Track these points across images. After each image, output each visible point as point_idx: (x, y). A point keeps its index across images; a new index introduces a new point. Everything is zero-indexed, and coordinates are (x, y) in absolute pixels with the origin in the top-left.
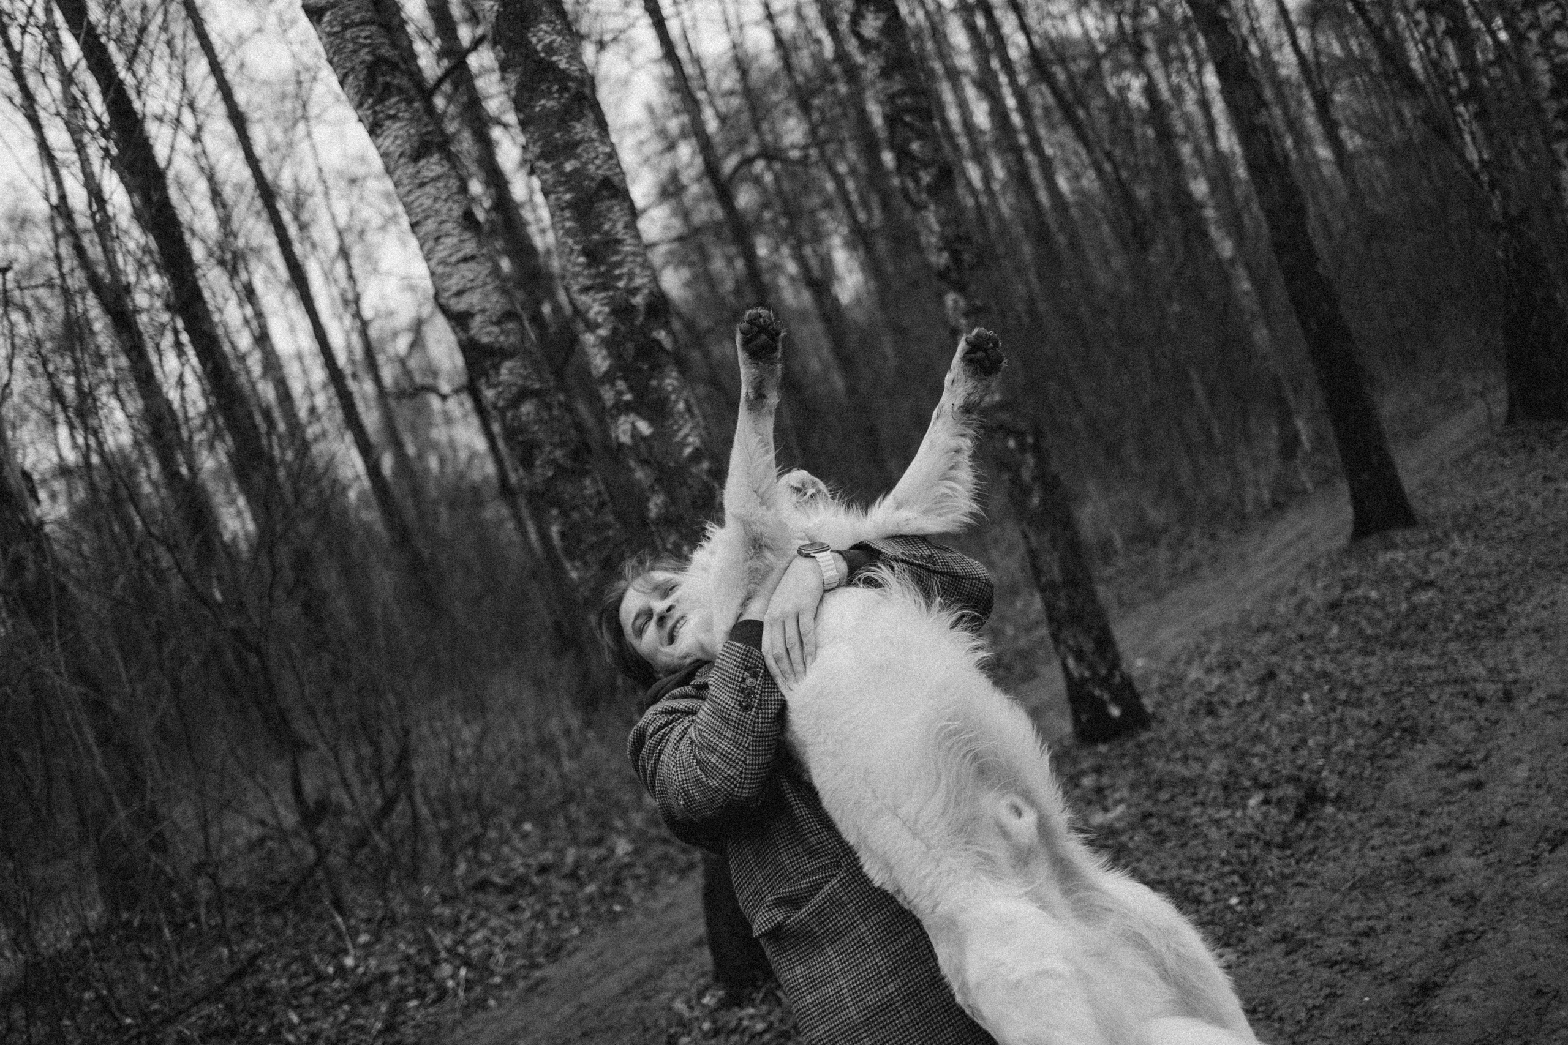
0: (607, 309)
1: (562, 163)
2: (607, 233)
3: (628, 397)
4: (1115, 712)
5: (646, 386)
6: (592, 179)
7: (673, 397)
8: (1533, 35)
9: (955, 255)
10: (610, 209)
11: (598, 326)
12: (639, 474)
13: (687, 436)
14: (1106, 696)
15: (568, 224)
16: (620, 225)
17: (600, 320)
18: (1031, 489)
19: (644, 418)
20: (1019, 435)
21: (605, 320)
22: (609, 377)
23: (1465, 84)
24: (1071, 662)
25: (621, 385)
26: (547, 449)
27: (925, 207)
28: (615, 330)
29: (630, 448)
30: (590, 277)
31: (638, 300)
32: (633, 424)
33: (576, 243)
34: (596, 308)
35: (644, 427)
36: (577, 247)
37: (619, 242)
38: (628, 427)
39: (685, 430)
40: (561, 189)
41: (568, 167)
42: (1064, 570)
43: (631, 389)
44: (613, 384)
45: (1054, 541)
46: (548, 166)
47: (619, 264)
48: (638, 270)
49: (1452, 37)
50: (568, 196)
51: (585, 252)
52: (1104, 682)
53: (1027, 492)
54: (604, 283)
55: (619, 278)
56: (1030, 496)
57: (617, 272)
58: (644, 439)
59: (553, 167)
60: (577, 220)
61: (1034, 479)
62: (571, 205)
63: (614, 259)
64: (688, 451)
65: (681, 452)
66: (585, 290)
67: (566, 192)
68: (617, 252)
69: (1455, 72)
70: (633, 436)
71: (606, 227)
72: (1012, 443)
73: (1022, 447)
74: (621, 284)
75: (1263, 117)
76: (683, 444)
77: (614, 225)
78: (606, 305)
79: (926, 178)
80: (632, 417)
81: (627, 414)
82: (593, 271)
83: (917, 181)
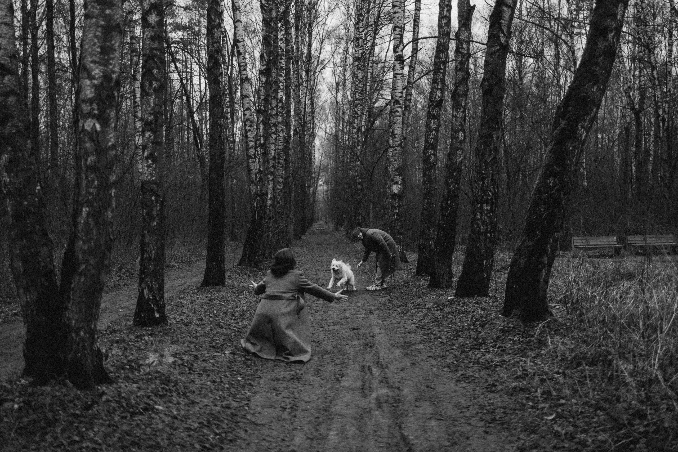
0: (101, 74)
1: (105, 10)
2: (112, 45)
3: (96, 112)
4: (157, 315)
5: (105, 111)
6: (115, 21)
7: (112, 120)
8: (274, 136)
9: (156, 118)
10: (116, 36)
11: (94, 78)
12: (88, 145)
13: (111, 138)
14: (155, 308)
15: (98, 33)
16: (117, 44)
17: (97, 76)
18: (155, 218)
19: (100, 123)
20: (157, 196)
21: (99, 77)
22: (91, 101)
23: (262, 142)
24: (146, 291)
25: (95, 106)
26: (16, 120)
27: (151, 96)
28: (102, 83)
29: (89, 133)
30: (99, 58)
31: (114, 76)
32: (94, 124)
33: (98, 42)
34: (97, 71)
35: (98, 127)
36: (98, 44)
37: (115, 50)
38: (92, 124)
39: (111, 135)
40: (101, 18)
41: (108, 12)
42: (157, 254)
43: (98, 109)
44: (91, 105)
45: (157, 241)
46: (99, 7)
47: (113, 59)
48: (117, 65)
49: (263, 124)
50: (103, 23)
51: (102, 48)
52: (156, 302)
53: (153, 218)
54: (105, 63)
55: (111, 64)
56: (154, 221)
57: (111, 62)
58: (96, 131)
59: (100, 9)
60: (102, 34)
61: (157, 215)
62: (102, 26)
63: (112, 56)
64: (110, 144)
65: (108, 143)
66: (94, 62)
67: (103, 20)
68: (113, 54)
69: (260, 136)
70: (92, 128)
71: (113, 42)
72: (153, 198)
73: (157, 201)
74: (111, 67)
75: (222, 121)
76: (109, 140)
77: (116, 43)
78: (102, 72)
79: (155, 85)
80: (95, 121)
81: (93, 118)
82: (102, 56)
83: (151, 84)
